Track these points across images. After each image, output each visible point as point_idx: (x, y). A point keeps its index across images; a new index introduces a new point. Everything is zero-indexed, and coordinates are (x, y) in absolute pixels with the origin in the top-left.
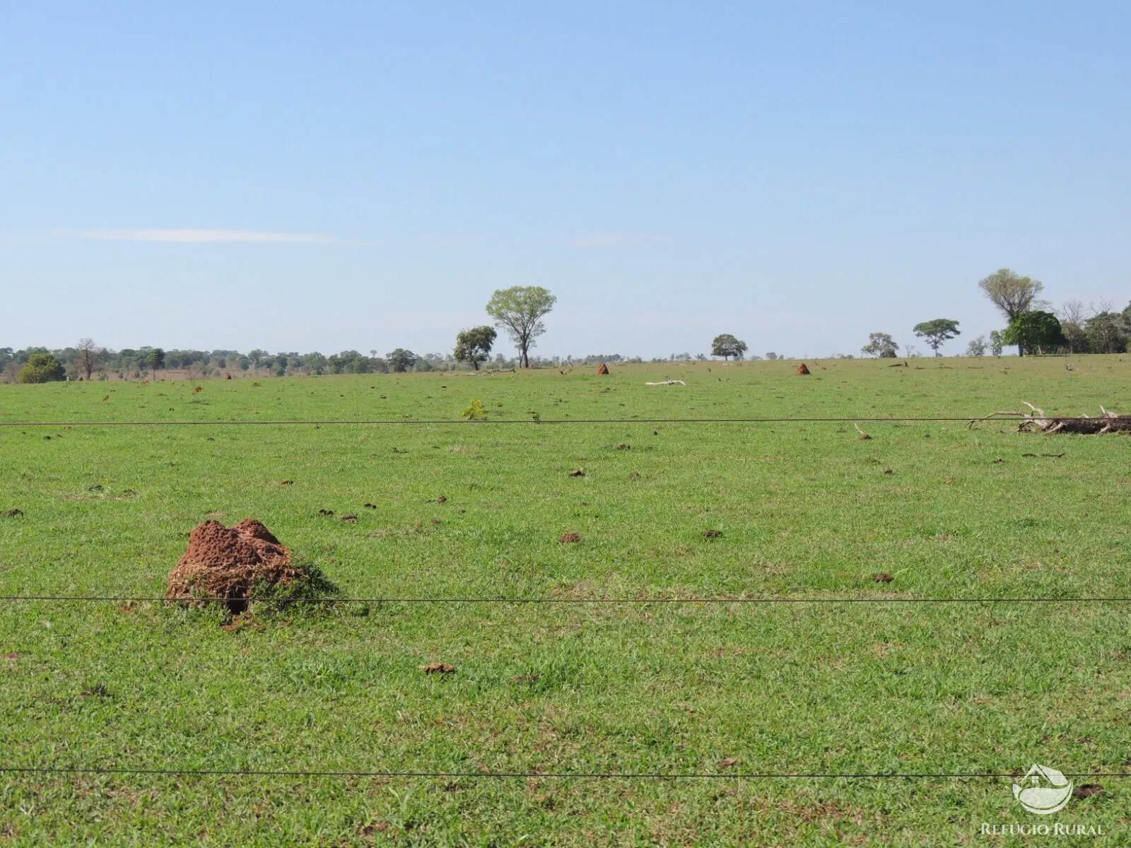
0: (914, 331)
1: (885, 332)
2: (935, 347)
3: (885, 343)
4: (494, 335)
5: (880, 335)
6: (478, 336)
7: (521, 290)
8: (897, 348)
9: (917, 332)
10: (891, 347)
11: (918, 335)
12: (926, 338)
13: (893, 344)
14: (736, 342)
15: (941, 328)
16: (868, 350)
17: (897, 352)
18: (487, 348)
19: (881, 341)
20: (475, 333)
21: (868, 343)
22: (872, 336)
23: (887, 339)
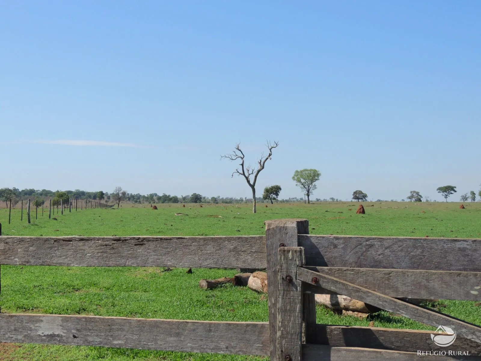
0: (437, 190)
1: (417, 191)
2: (446, 197)
3: (417, 195)
4: (280, 189)
5: (414, 192)
6: (274, 189)
7: (307, 170)
8: (422, 197)
9: (438, 191)
10: (419, 197)
11: (439, 192)
12: (442, 193)
13: (421, 196)
14: (363, 194)
15: (448, 190)
16: (410, 198)
17: (422, 199)
18: (277, 195)
19: (415, 194)
20: (272, 188)
21: (410, 195)
22: (411, 192)
23: (418, 193)
